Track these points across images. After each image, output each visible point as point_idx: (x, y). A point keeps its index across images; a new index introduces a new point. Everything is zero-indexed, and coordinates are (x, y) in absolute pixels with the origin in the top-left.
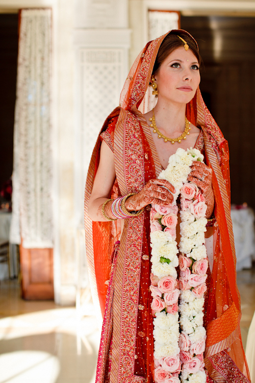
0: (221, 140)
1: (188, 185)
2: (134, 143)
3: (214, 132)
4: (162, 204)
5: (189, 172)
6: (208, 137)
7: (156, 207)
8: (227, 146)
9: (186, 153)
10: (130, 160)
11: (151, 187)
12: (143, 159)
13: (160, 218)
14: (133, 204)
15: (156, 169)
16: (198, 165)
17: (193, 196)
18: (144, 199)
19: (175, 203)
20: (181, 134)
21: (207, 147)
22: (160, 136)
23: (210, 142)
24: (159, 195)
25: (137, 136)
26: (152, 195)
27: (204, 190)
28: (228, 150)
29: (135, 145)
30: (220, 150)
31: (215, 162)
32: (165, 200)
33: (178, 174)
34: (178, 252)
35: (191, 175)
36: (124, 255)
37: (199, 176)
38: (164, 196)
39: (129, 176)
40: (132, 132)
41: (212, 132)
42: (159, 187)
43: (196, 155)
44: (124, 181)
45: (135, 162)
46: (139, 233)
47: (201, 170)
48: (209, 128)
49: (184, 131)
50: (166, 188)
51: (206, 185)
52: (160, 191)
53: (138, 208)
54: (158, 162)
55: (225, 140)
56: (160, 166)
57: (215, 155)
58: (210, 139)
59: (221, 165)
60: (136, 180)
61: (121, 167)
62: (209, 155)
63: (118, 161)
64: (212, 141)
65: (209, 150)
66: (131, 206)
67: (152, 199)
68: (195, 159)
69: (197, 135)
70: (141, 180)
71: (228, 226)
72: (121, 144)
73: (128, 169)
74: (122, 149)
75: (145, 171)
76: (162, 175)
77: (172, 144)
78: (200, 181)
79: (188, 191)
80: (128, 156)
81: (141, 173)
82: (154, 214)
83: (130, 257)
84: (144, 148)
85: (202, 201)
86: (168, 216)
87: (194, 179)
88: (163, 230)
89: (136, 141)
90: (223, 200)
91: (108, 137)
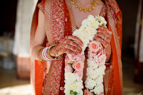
0: (117, 10)
1: (95, 42)
2: (58, 11)
3: (113, 5)
4: (73, 54)
5: (95, 33)
6: (109, 8)
7: (69, 55)
8: (121, 15)
9: (95, 19)
10: (55, 22)
11: (66, 41)
12: (64, 21)
13: (71, 63)
14: (54, 52)
15: (72, 29)
16: (102, 29)
17: (98, 50)
18: (61, 49)
19: (83, 53)
20: (91, 5)
21: (108, 15)
22: (77, 6)
23: (110, 11)
24: (71, 47)
25: (61, 6)
26: (66, 47)
27: (106, 47)
28: (122, 17)
29: (59, 11)
30: (116, 17)
31: (113, 25)
32: (75, 51)
33: (87, 34)
34: (83, 88)
35: (96, 35)
36: (49, 85)
37: (102, 37)
38: (75, 48)
39: (54, 33)
40: (57, 3)
41: (112, 5)
42: (72, 41)
43: (102, 21)
44: (50, 36)
45: (59, 24)
46: (59, 71)
47: (104, 32)
48: (110, 2)
49: (93, 4)
50: (76, 42)
51: (107, 43)
52: (72, 45)
53: (57, 56)
54: (74, 24)
55: (120, 10)
56: (75, 27)
57: (113, 20)
58: (110, 9)
59: (116, 27)
60: (58, 36)
61: (49, 26)
62: (109, 20)
63: (47, 22)
64: (111, 11)
65: (110, 17)
66: (53, 54)
67: (66, 50)
68: (101, 24)
69: (102, 6)
70: (62, 36)
71: (119, 67)
72: (50, 11)
73: (54, 28)
74: (50, 14)
75: (65, 29)
76: (75, 33)
77: (85, 12)
78: (103, 40)
79: (94, 46)
80: (54, 19)
81: (62, 31)
82: (67, 60)
83: (52, 87)
84: (65, 14)
85: (104, 54)
86: (77, 63)
87: (99, 39)
88: (73, 72)
89: (60, 9)
90: (117, 50)
91: (42, 6)
